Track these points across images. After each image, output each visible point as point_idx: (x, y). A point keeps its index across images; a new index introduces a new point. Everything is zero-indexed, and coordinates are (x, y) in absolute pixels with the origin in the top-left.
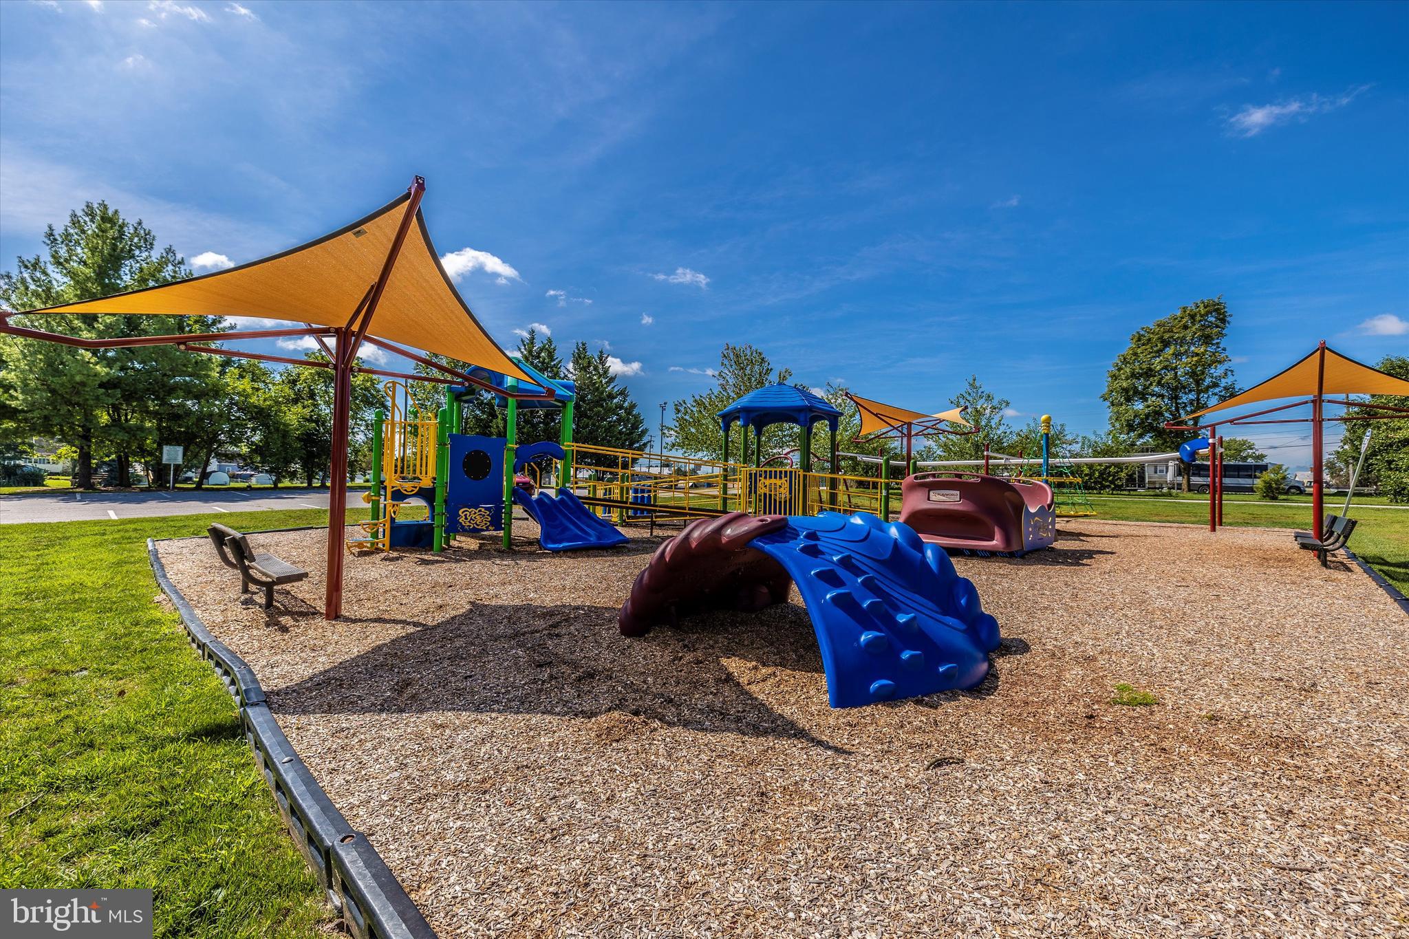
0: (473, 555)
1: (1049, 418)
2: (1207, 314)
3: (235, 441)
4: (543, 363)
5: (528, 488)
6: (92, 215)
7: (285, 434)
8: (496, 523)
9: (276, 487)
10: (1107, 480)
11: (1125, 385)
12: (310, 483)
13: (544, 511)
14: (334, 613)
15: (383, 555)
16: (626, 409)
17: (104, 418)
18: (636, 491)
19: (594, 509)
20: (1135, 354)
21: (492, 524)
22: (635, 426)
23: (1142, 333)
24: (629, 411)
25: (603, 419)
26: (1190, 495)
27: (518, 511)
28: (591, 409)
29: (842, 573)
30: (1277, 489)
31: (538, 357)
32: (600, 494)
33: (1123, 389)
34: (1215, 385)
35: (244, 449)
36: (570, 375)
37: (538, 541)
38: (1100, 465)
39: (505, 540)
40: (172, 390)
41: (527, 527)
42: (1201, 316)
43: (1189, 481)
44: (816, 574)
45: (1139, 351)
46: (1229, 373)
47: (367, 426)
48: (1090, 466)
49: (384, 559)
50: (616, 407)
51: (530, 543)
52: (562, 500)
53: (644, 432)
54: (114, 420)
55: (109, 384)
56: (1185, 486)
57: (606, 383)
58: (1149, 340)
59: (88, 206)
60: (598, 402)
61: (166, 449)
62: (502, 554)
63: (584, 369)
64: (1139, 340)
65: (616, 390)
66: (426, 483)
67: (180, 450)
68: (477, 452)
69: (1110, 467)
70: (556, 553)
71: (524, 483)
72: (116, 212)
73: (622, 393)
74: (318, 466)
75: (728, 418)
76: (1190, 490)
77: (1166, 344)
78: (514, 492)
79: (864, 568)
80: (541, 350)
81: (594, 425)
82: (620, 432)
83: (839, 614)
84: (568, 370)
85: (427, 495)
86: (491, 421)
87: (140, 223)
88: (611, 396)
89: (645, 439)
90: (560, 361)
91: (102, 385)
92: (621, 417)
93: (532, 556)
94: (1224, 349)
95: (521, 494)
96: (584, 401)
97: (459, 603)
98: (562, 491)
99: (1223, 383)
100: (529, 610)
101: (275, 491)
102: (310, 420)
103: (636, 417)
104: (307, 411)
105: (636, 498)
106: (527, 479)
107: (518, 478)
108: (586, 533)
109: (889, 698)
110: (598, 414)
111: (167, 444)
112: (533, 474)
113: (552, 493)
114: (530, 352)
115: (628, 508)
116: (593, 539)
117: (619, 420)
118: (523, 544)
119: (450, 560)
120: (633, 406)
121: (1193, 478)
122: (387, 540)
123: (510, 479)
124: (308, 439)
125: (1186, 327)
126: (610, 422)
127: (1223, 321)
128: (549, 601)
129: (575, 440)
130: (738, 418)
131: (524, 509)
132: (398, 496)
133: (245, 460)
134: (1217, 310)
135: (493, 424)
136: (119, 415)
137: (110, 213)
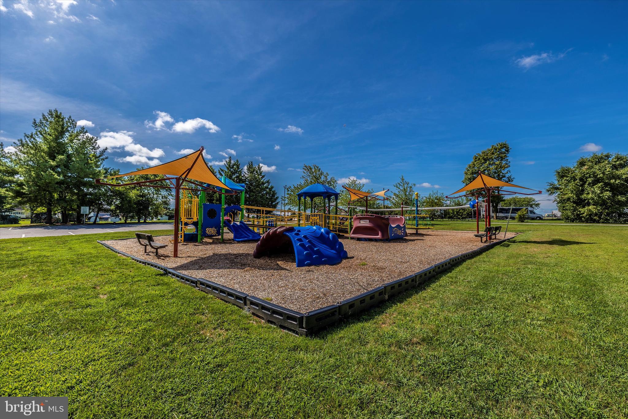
0: (211, 243)
1: (418, 194)
2: (502, 148)
3: (110, 204)
4: (235, 170)
5: (229, 221)
6: (52, 115)
7: (130, 201)
8: (218, 233)
9: (126, 223)
10: (459, 215)
11: (469, 177)
12: (139, 221)
13: (234, 229)
14: (176, 255)
15: (182, 243)
16: (269, 189)
17: (56, 196)
18: (269, 222)
19: (254, 229)
20: (474, 164)
21: (217, 233)
22: (273, 195)
23: (477, 156)
24: (270, 189)
25: (260, 193)
26: (496, 221)
27: (226, 230)
28: (255, 189)
29: (303, 239)
30: (524, 218)
31: (233, 168)
32: (256, 223)
33: (469, 179)
34: (504, 177)
35: (113, 207)
36: (246, 175)
37: (233, 240)
38: (457, 209)
39: (222, 240)
40: (85, 184)
41: (229, 235)
42: (499, 149)
43: (496, 215)
44: (297, 239)
45: (475, 163)
46: (509, 172)
47: (162, 197)
48: (453, 210)
49: (183, 245)
50: (265, 188)
51: (230, 240)
52: (241, 225)
53: (277, 198)
54: (60, 196)
55: (60, 183)
56: (495, 217)
57: (261, 178)
58: (479, 158)
59: (50, 111)
60: (258, 186)
61: (82, 208)
62: (220, 243)
63: (252, 172)
64: (476, 158)
65: (265, 181)
66: (195, 220)
67: (88, 208)
68: (212, 209)
69: (460, 210)
70: (239, 242)
71: (228, 220)
72: (61, 113)
73: (268, 182)
74: (143, 214)
75: (300, 196)
76: (497, 219)
77: (486, 160)
78: (224, 223)
79: (309, 238)
80: (234, 165)
81: (256, 195)
82: (267, 198)
83: (300, 248)
84: (245, 173)
85: (195, 224)
86: (214, 194)
87: (70, 117)
88: (263, 183)
89: (277, 201)
90: (242, 169)
91: (57, 183)
92: (267, 192)
93: (231, 243)
94: (510, 162)
95: (227, 223)
96: (252, 186)
97: (210, 253)
98: (241, 222)
99: (507, 175)
100: (230, 254)
101: (125, 224)
102: (140, 196)
103: (274, 192)
104: (138, 192)
105: (269, 224)
106: (229, 218)
107: (225, 218)
108: (248, 235)
109: (309, 265)
110: (258, 191)
111: (83, 206)
112: (231, 216)
113: (238, 223)
114: (229, 166)
115: (266, 228)
116: (251, 238)
117: (266, 193)
118: (227, 240)
119: (204, 245)
120: (272, 187)
121: (497, 214)
122: (183, 239)
123: (224, 218)
124: (138, 203)
125: (493, 154)
126: (263, 194)
127: (508, 151)
128: (235, 252)
129: (245, 204)
130: (302, 196)
131: (228, 229)
132: (186, 224)
133: (112, 212)
134: (505, 147)
135: (215, 196)
136: (62, 194)
137: (59, 114)
